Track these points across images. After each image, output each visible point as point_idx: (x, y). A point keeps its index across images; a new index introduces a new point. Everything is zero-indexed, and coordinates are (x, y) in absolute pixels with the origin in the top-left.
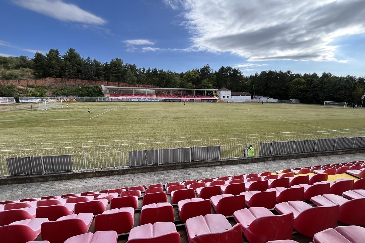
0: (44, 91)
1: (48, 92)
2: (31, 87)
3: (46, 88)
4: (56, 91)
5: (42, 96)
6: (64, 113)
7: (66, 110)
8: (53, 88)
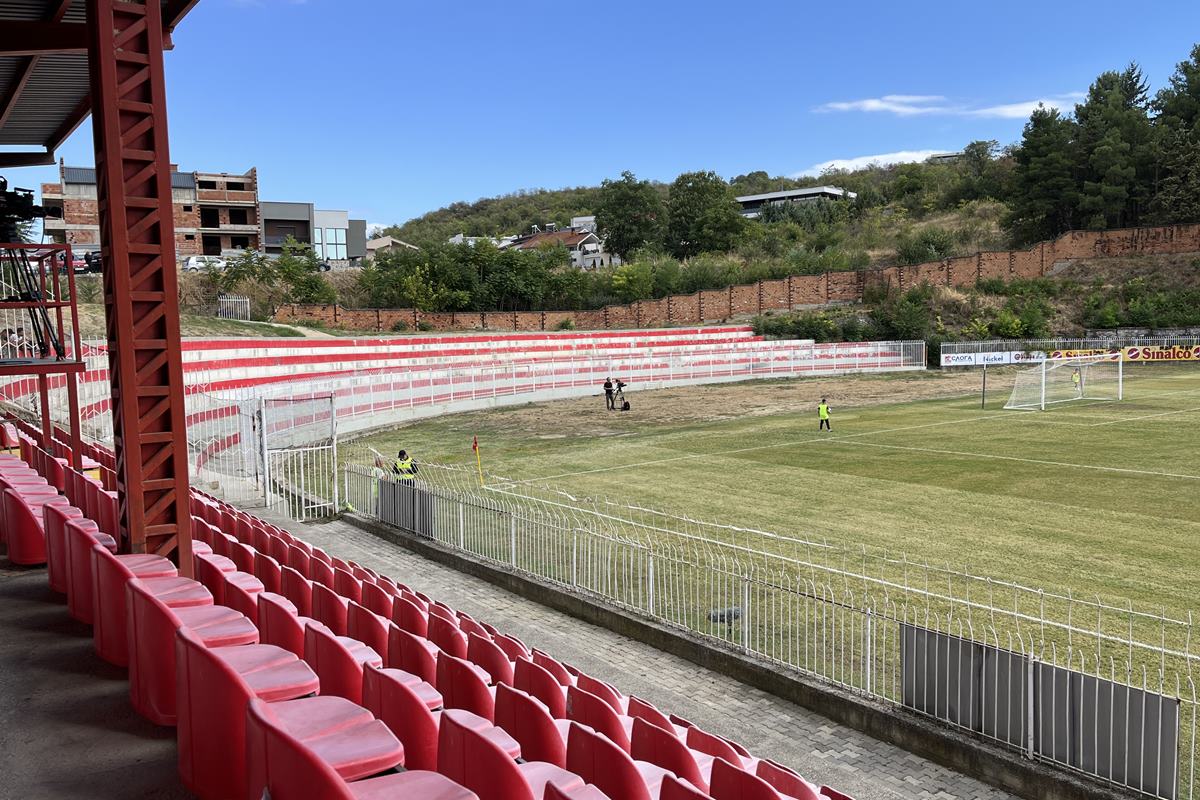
0: (1040, 306)
1: (1059, 312)
2: (991, 289)
3: (1050, 293)
4: (1097, 307)
5: (1028, 335)
6: (1131, 430)
7: (1139, 417)
8: (1085, 288)
